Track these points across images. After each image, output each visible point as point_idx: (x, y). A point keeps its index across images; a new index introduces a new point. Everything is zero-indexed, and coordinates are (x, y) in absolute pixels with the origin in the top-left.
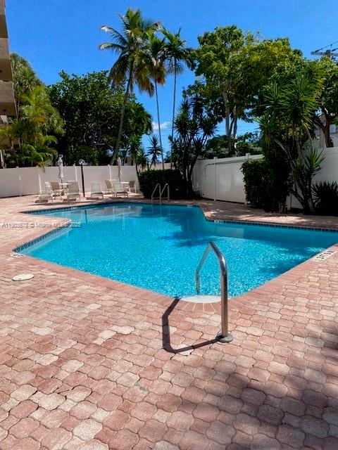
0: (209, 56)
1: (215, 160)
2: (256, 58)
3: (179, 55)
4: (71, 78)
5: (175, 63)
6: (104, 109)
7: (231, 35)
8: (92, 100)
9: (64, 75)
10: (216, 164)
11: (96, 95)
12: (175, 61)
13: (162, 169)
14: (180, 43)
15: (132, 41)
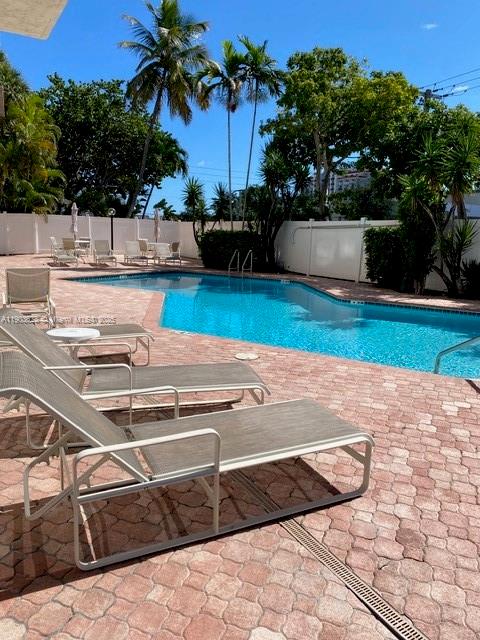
0: (310, 85)
1: (312, 222)
2: (371, 95)
3: (262, 77)
4: (67, 85)
5: (257, 88)
6: (116, 136)
7: (334, 60)
8: (100, 120)
9: (56, 81)
10: (313, 228)
11: (105, 115)
12: (257, 84)
13: (229, 229)
14: (268, 63)
15: (165, 43)
